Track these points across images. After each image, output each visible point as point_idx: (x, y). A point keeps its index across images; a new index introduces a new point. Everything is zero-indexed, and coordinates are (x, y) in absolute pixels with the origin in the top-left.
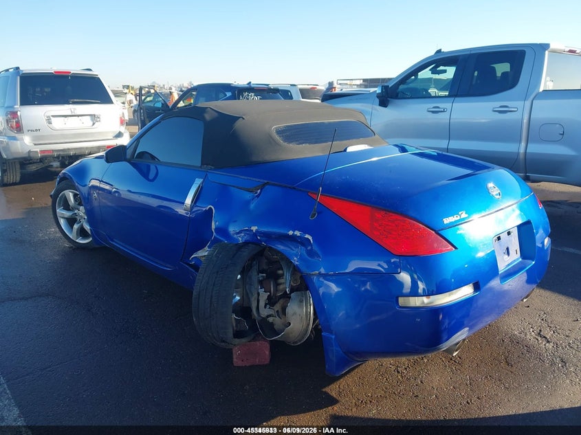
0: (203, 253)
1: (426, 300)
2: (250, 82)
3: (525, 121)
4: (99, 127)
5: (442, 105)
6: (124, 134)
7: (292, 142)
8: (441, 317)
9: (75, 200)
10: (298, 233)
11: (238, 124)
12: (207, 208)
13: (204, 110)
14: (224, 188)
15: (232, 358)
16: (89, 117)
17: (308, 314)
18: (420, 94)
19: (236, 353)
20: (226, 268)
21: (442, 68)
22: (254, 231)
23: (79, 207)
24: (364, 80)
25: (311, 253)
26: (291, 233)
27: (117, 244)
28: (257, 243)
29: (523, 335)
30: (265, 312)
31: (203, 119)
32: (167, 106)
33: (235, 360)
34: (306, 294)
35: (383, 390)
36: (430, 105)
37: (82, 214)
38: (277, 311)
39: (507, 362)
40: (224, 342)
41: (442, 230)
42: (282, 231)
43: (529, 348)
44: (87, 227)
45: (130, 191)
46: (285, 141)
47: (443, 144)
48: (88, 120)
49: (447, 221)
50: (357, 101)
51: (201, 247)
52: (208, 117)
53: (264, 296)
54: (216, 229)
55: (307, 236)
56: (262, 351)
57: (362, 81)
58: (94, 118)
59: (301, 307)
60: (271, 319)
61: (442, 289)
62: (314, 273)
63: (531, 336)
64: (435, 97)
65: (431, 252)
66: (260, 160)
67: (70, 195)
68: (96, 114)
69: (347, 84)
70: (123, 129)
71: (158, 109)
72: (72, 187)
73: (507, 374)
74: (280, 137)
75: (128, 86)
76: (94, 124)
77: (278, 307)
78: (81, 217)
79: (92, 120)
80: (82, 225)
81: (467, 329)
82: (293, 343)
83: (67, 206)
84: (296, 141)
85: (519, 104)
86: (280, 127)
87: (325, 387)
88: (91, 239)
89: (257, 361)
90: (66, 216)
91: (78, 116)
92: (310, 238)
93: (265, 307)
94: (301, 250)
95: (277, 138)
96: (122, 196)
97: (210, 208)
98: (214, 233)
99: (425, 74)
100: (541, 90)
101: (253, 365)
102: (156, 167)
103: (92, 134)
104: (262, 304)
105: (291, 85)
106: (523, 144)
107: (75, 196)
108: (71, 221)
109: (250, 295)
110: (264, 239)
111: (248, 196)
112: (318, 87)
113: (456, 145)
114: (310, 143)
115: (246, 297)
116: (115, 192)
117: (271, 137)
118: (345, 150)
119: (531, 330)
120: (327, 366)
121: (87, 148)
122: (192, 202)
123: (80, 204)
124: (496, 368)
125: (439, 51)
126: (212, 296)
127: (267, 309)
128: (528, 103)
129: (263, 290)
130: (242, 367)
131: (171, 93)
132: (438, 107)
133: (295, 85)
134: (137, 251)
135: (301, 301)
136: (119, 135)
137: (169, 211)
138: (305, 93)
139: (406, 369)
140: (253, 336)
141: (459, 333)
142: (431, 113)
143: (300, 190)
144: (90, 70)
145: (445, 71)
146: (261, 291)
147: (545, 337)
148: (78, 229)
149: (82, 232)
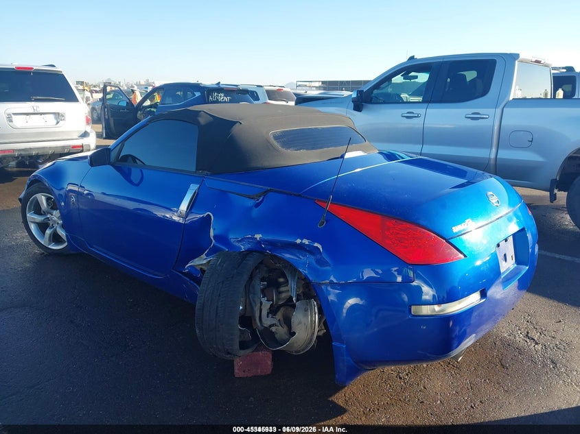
0: (201, 261)
1: (437, 308)
2: (219, 83)
3: (496, 128)
4: (64, 126)
5: (416, 111)
6: (91, 134)
7: (290, 147)
8: (451, 323)
9: (48, 204)
10: (306, 242)
11: (236, 129)
12: (205, 215)
13: (197, 113)
14: (223, 193)
15: (233, 369)
16: (52, 116)
17: (313, 322)
18: (393, 100)
19: (238, 363)
20: (232, 277)
21: (413, 74)
22: (258, 239)
23: (52, 211)
24: (323, 82)
25: (321, 262)
26: (298, 241)
27: (97, 250)
28: (261, 252)
29: (512, 338)
30: (267, 322)
31: (198, 123)
32: (132, 105)
33: (236, 371)
34: (310, 302)
35: (388, 397)
36: (404, 110)
37: (55, 218)
38: (279, 320)
39: (502, 364)
40: (229, 353)
41: (452, 238)
42: (290, 240)
43: (520, 351)
44: (62, 233)
45: (104, 194)
46: (283, 147)
47: (417, 148)
48: (51, 119)
49: (456, 229)
50: (331, 105)
51: (197, 254)
52: (202, 121)
53: (266, 305)
54: (214, 237)
55: (316, 245)
56: (264, 361)
57: (321, 83)
58: (58, 116)
59: (306, 316)
60: (273, 329)
61: (452, 297)
62: (324, 282)
63: (520, 338)
64: (407, 102)
65: (443, 261)
66: (259, 165)
67: (42, 198)
68: (60, 112)
69: (306, 86)
70: (88, 129)
71: (123, 108)
72: (45, 190)
73: (504, 377)
74: (278, 142)
75: (83, 82)
76: (58, 123)
77: (279, 315)
78: (55, 221)
79: (56, 119)
80: (56, 230)
81: (474, 335)
82: (296, 352)
83: (38, 210)
84: (294, 147)
85: (490, 111)
86: (276, 132)
87: (331, 396)
88: (66, 244)
89: (259, 371)
90: (37, 221)
91: (41, 114)
92: (320, 246)
93: (268, 317)
94: (310, 259)
95: (275, 143)
96: (96, 198)
97: (208, 215)
98: (213, 241)
99: (398, 79)
100: (511, 98)
101: (255, 376)
102: (141, 171)
103: (55, 133)
104: (264, 313)
105: (258, 86)
106: (494, 150)
107: (48, 199)
108: (43, 227)
109: (253, 305)
110: (269, 247)
111: (250, 203)
112: (284, 89)
113: (430, 149)
114: (307, 149)
115: (249, 305)
116: (88, 194)
117: (269, 142)
118: (342, 157)
119: (519, 332)
120: (337, 376)
121: (50, 147)
122: (187, 208)
123: (54, 208)
124: (493, 371)
125: (412, 58)
126: (217, 307)
127: (270, 318)
128: (499, 111)
129: (266, 299)
130: (244, 378)
131: (133, 91)
132: (413, 113)
133: (261, 86)
134: (118, 257)
135: (306, 310)
136: (85, 135)
137: (146, 213)
138: (272, 94)
139: (407, 374)
140: (256, 346)
141: (468, 340)
142: (405, 118)
143: (306, 198)
144: (54, 66)
145: (416, 77)
146: (264, 300)
147: (533, 339)
148: (50, 235)
149: (56, 238)
